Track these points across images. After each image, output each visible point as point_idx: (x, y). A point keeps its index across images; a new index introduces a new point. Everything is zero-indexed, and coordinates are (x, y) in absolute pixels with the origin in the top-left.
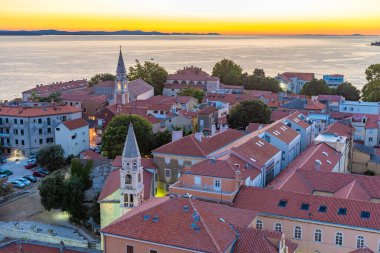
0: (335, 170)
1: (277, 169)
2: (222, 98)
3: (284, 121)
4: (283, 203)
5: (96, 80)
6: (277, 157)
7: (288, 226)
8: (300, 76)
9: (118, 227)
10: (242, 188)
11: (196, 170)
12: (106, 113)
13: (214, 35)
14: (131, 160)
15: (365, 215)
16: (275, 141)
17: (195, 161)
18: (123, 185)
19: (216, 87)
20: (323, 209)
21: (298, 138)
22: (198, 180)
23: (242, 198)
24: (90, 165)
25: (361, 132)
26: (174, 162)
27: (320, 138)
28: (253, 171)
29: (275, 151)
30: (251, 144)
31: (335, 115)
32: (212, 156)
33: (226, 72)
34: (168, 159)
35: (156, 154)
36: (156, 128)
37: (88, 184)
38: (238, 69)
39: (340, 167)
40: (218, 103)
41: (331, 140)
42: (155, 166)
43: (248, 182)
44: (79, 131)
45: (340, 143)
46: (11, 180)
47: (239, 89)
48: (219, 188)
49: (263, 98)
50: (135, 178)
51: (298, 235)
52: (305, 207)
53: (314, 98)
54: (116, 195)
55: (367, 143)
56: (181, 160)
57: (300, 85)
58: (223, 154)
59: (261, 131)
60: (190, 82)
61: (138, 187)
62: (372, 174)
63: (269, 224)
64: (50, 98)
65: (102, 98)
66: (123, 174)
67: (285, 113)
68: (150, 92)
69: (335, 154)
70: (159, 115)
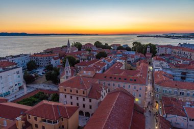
0: (121, 68)
1: (106, 69)
2: (95, 51)
3: (109, 57)
4: (105, 77)
5: (63, 47)
6: (106, 66)
7: (107, 83)
8: (117, 45)
9: (64, 84)
11: (84, 69)
12: (64, 56)
13: (97, 35)
15: (125, 79)
16: (106, 62)
17: (85, 67)
18: (66, 74)
19: (95, 48)
20: (115, 78)
21: (112, 61)
22: (85, 72)
23: (95, 76)
24: (59, 69)
26: (80, 68)
27: (118, 61)
28: (99, 69)
29: (106, 64)
30: (99, 62)
31: (123, 54)
32: (89, 66)
33: (98, 44)
34: (79, 67)
35: (75, 66)
36: (77, 59)
37: (58, 74)
38: (101, 44)
39: (123, 68)
40: (94, 53)
41: (120, 61)
42: (75, 68)
43: (97, 72)
44: (57, 60)
45: (123, 62)
46: (39, 73)
47: (100, 49)
48: (90, 73)
49: (106, 51)
50: (69, 72)
51: (109, 84)
52: (111, 78)
53: (119, 51)
54: (64, 76)
55: (131, 62)
56: (82, 67)
57: (116, 47)
58: (92, 65)
59: (103, 59)
60: (88, 47)
61: (69, 74)
62: (131, 69)
63: (102, 82)
64: (50, 52)
65: (64, 52)
66: (65, 71)
68: (77, 50)
69: (121, 65)
70: (78, 56)
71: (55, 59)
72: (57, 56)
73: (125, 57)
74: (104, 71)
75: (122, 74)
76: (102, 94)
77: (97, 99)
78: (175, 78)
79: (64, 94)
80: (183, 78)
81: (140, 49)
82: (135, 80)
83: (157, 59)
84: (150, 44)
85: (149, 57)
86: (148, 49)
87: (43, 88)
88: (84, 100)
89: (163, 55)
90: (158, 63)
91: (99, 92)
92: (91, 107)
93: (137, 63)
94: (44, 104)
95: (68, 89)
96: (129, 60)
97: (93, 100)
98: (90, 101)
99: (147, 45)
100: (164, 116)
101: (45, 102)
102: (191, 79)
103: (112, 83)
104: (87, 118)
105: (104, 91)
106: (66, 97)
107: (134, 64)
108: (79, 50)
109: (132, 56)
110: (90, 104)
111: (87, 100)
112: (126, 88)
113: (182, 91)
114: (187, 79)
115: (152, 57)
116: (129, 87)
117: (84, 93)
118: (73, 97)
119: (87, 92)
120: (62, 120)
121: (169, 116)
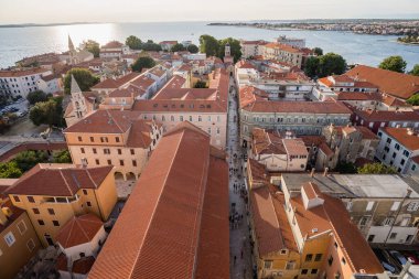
0: (183, 87)
1: (155, 89)
2: (130, 56)
7: (159, 116)
8: (171, 42)
11: (112, 95)
16: (154, 77)
17: (112, 90)
18: (75, 107)
19: (128, 51)
20: (174, 106)
21: (165, 75)
22: (114, 100)
23: (136, 106)
25: (197, 68)
26: (104, 93)
27: (176, 73)
28: (142, 93)
29: (153, 81)
30: (140, 79)
31: (186, 61)
32: (120, 88)
33: (133, 43)
34: (100, 91)
38: (139, 40)
39: (187, 85)
40: (128, 60)
41: (180, 73)
42: (92, 95)
43: (138, 98)
45: (185, 74)
48: (125, 103)
50: (80, 102)
51: (164, 119)
53: (176, 53)
55: (200, 73)
56: (107, 91)
57: (169, 47)
58: (126, 86)
59: (147, 72)
63: (150, 116)
64: (31, 65)
66: (74, 102)
67: (160, 62)
68: (92, 57)
69: (182, 80)
70: (96, 69)
71: (46, 79)
72: (50, 73)
73: (187, 66)
74: (152, 94)
75: (183, 98)
76: (153, 137)
77: (144, 148)
78: (270, 96)
79: (79, 148)
80: (282, 96)
81: (212, 47)
82: (209, 107)
83: (242, 67)
84: (231, 39)
85: (229, 63)
86: (228, 49)
87: (33, 140)
88: (120, 152)
89: (251, 58)
90: (243, 72)
91: (147, 134)
92: (134, 163)
93: (211, 76)
95: (86, 136)
96: (194, 70)
97: (137, 150)
98: (133, 153)
99: (225, 42)
100: (257, 158)
101: (42, 166)
102: (291, 96)
103: (168, 115)
104: (130, 182)
105: (156, 132)
106: (83, 151)
107: (205, 74)
108: (96, 56)
109: (201, 63)
110: (133, 157)
111: (126, 152)
112: (195, 122)
113: (280, 115)
114: (287, 96)
115: (235, 62)
117: (117, 140)
118: (98, 151)
119: (124, 137)
120: (85, 193)
121: (262, 156)
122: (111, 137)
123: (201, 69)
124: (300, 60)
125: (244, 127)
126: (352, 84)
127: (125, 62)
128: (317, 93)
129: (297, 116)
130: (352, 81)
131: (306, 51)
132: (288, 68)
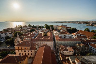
1: (36, 36)
7: (37, 42)
8: (38, 26)
10: (32, 39)
11: (26, 37)
14: (18, 37)
16: (35, 33)
19: (28, 28)
21: (38, 33)
22: (26, 39)
23: (32, 40)
25: (44, 31)
26: (24, 37)
27: (40, 32)
28: (33, 37)
29: (35, 34)
31: (42, 30)
32: (28, 36)
33: (30, 26)
35: (21, 36)
39: (43, 35)
41: (41, 33)
42: (21, 37)
43: (32, 38)
44: (11, 34)
45: (42, 33)
48: (29, 39)
49: (34, 28)
50: (19, 39)
53: (39, 28)
54: (16, 42)
58: (29, 35)
59: (34, 32)
63: (35, 42)
64: (6, 30)
66: (17, 39)
67: (36, 30)
68: (20, 29)
70: (21, 31)
71: (10, 33)
75: (43, 38)
76: (36, 47)
77: (34, 50)
78: (62, 37)
79: (18, 50)
80: (65, 37)
81: (47, 27)
82: (49, 40)
83: (55, 31)
84: (51, 25)
85: (51, 30)
86: (51, 27)
88: (28, 51)
89: (56, 29)
90: (55, 32)
91: (35, 47)
92: (32, 54)
93: (48, 33)
94: (10, 56)
95: (20, 47)
97: (32, 51)
98: (31, 51)
99: (50, 26)
101: (9, 55)
102: (67, 37)
103: (39, 42)
104: (30, 59)
105: (37, 46)
107: (46, 33)
108: (21, 29)
111: (30, 51)
113: (66, 42)
115: (53, 30)
116: (47, 43)
118: (23, 51)
119: (29, 47)
120: (20, 62)
121: (63, 52)
122: (27, 47)
123: (45, 32)
124: (67, 29)
125: (57, 45)
126: (80, 34)
127: (28, 30)
128: (73, 37)
129: (69, 42)
130: (79, 34)
131: (68, 27)
132: (65, 31)
